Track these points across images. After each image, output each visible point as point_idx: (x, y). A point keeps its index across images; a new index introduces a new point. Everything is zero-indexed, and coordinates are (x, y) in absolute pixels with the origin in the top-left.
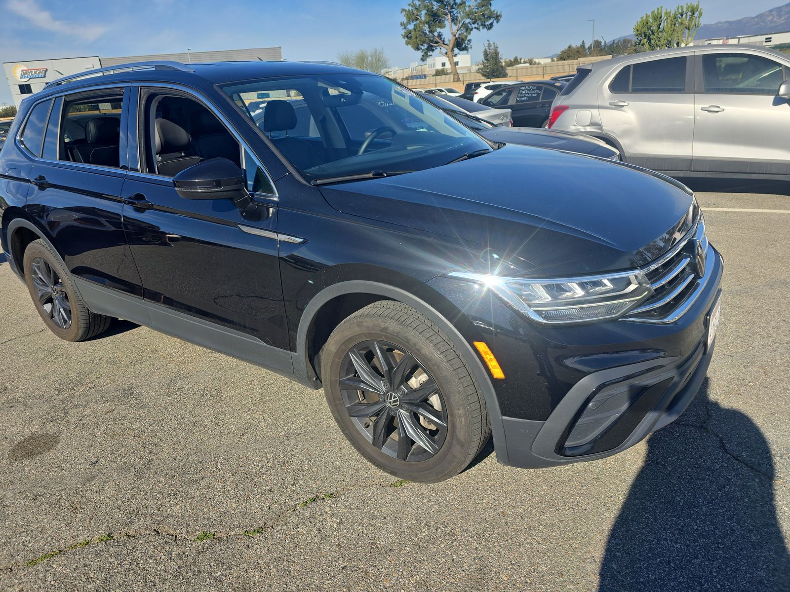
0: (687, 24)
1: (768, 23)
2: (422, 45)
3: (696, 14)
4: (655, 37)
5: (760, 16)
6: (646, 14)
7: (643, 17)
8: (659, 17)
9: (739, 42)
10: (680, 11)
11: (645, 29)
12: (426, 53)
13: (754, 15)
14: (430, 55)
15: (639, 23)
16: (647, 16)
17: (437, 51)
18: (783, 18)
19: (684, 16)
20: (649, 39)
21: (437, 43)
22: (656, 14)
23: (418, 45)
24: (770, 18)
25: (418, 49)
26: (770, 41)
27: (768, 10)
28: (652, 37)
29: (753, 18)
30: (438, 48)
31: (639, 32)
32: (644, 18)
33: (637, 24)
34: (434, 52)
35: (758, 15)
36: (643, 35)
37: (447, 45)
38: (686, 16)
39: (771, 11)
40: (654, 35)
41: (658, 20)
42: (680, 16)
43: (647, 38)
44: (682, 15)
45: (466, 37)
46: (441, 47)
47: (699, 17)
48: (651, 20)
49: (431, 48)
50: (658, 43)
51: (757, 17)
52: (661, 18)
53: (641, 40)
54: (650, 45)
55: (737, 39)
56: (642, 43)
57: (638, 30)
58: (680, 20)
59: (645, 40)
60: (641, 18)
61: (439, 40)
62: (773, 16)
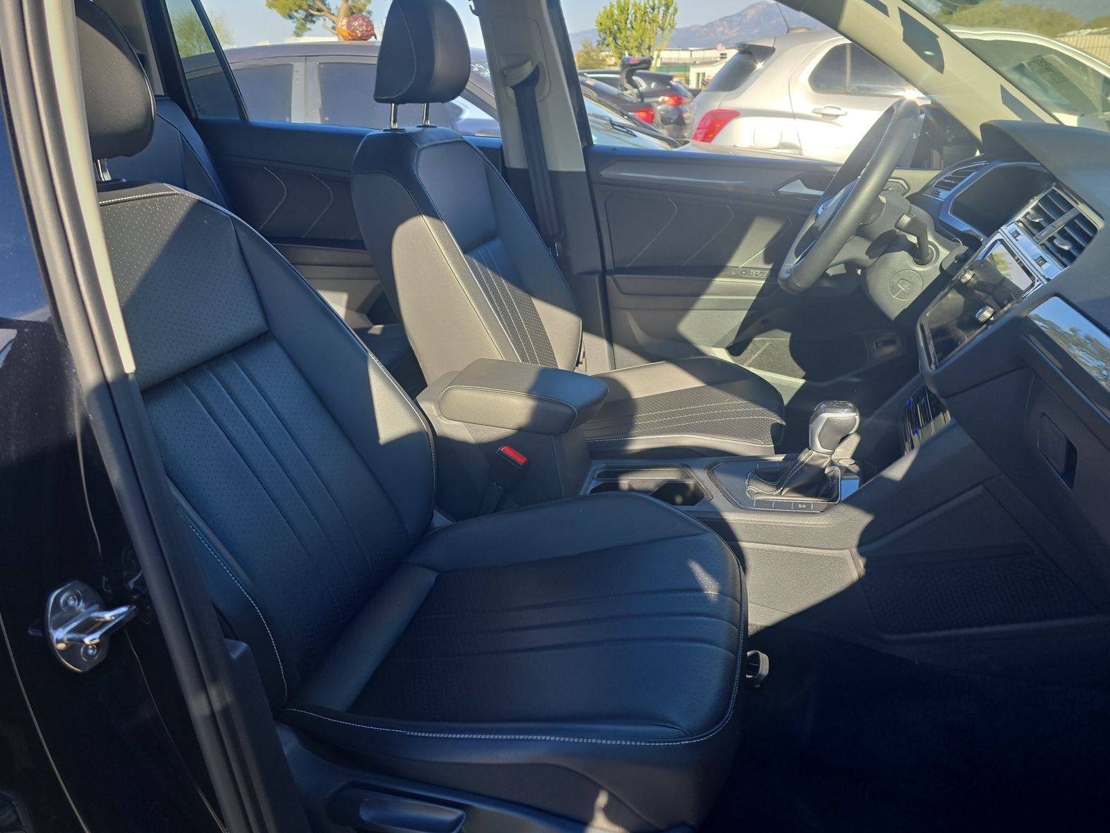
0: (661, 22)
1: (719, 35)
2: (296, 11)
3: (671, 10)
4: (622, 36)
5: (710, 26)
6: (611, 3)
7: (606, 7)
8: (626, 8)
9: (691, 56)
10: (651, 4)
11: (609, 23)
12: (304, 25)
13: (703, 24)
14: (309, 29)
15: (602, 14)
16: (612, 6)
17: (320, 22)
18: (734, 31)
19: (656, 10)
20: (615, 39)
21: (319, 10)
22: (623, 4)
23: (291, 10)
24: (721, 29)
25: (291, 17)
26: (725, 58)
27: (718, 18)
28: (618, 35)
29: (703, 27)
30: (321, 19)
31: (603, 27)
32: (608, 8)
33: (600, 15)
34: (316, 24)
35: (708, 24)
36: (608, 32)
37: (333, 14)
38: (659, 11)
39: (721, 20)
40: (621, 33)
41: (625, 12)
42: (651, 11)
43: (612, 36)
44: (653, 9)
45: (365, 6)
46: (326, 18)
47: (674, 15)
48: (616, 12)
49: (309, 18)
50: (627, 45)
51: (706, 26)
52: (628, 9)
53: (605, 39)
54: (616, 47)
55: (689, 52)
56: (606, 42)
57: (601, 24)
58: (651, 16)
59: (611, 39)
60: (604, 8)
61: (323, 7)
62: (724, 26)
